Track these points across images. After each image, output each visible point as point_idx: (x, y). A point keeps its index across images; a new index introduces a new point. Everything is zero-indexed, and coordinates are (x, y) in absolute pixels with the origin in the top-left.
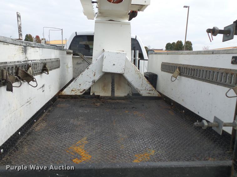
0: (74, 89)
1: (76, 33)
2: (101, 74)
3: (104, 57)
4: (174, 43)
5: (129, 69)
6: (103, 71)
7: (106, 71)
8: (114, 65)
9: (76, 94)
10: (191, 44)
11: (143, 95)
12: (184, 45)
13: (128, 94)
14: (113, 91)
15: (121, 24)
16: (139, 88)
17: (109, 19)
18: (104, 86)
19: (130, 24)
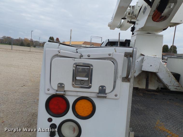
1: (109, 40)
2: (140, 72)
3: (144, 60)
5: (162, 69)
6: (142, 70)
7: (144, 70)
8: (151, 66)
11: (171, 90)
13: (158, 88)
14: (147, 85)
15: (155, 36)
16: (168, 84)
17: (147, 33)
18: (139, 81)
19: (163, 36)
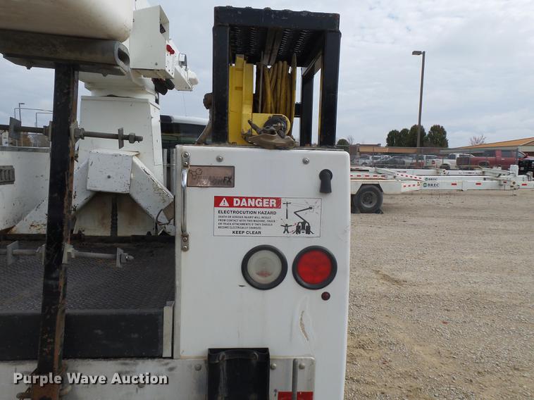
0: (34, 224)
2: (88, 195)
3: (90, 164)
4: (405, 131)
6: (88, 188)
8: (109, 177)
9: (39, 232)
10: (445, 133)
12: (427, 133)
13: (149, 233)
15: (130, 101)
17: (108, 94)
